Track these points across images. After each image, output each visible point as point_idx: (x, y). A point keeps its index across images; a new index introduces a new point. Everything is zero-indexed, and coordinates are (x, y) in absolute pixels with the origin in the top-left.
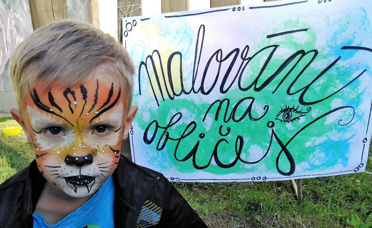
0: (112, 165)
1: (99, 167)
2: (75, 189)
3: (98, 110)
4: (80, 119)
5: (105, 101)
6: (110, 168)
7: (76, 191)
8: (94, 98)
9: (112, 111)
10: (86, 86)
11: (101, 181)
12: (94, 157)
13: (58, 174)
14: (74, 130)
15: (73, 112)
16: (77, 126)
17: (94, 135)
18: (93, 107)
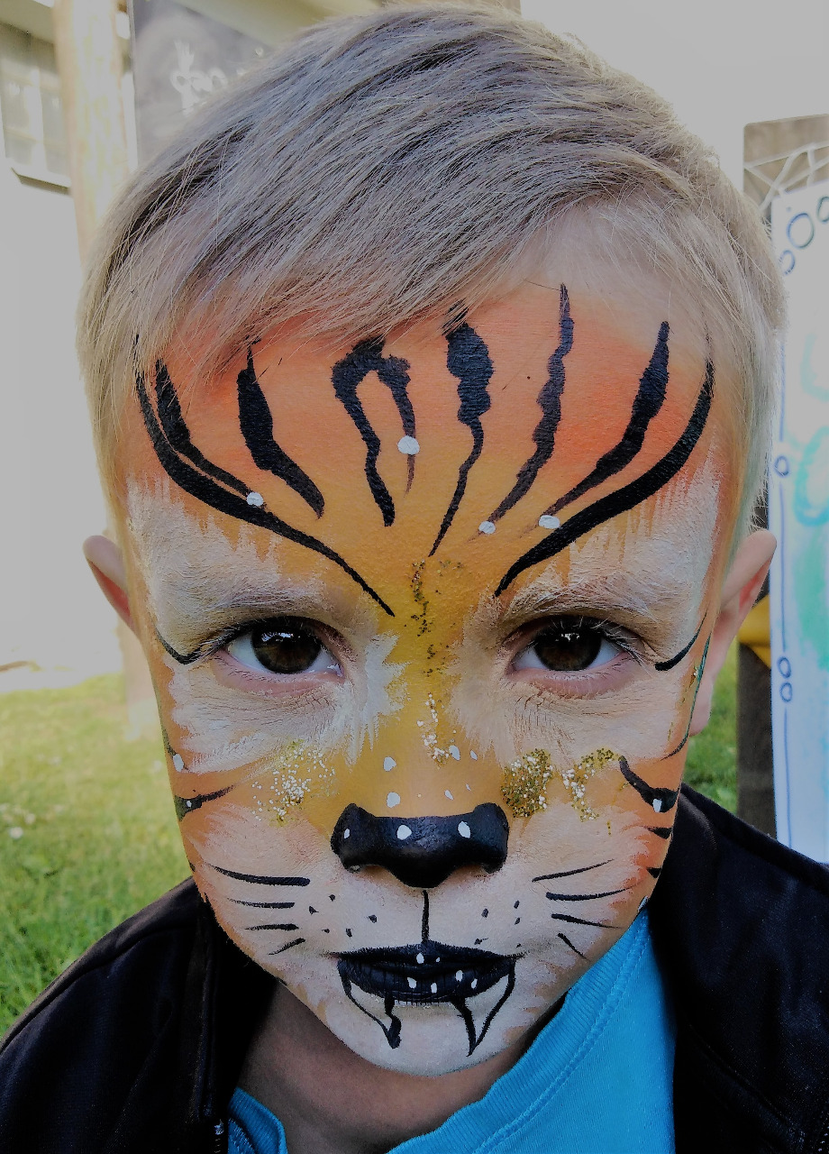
0: (631, 885)
1: (551, 896)
2: (388, 1027)
3: (559, 505)
4: (433, 561)
5: (615, 440)
6: (616, 905)
7: (393, 1037)
8: (537, 415)
9: (650, 515)
10: (485, 329)
11: (551, 978)
12: (515, 825)
13: (291, 927)
14: (395, 638)
15: (389, 517)
16: (418, 610)
17: (522, 685)
18: (526, 479)
